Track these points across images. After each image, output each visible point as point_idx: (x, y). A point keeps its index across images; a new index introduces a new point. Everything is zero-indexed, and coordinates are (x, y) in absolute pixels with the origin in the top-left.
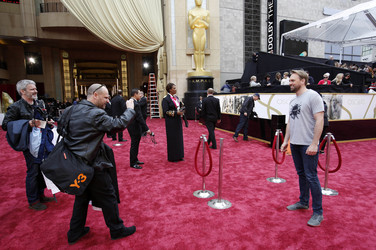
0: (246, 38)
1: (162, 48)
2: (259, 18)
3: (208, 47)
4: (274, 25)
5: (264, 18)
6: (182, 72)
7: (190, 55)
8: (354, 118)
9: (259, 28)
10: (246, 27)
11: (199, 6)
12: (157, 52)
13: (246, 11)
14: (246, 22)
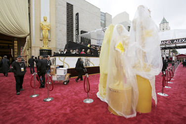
0: (67, 36)
1: (29, 36)
2: (73, 28)
3: (50, 37)
4: (78, 32)
5: (74, 29)
6: (37, 47)
7: (42, 40)
8: (95, 66)
9: (73, 32)
10: (67, 31)
11: (45, 21)
12: (26, 38)
13: (67, 26)
14: (68, 30)
